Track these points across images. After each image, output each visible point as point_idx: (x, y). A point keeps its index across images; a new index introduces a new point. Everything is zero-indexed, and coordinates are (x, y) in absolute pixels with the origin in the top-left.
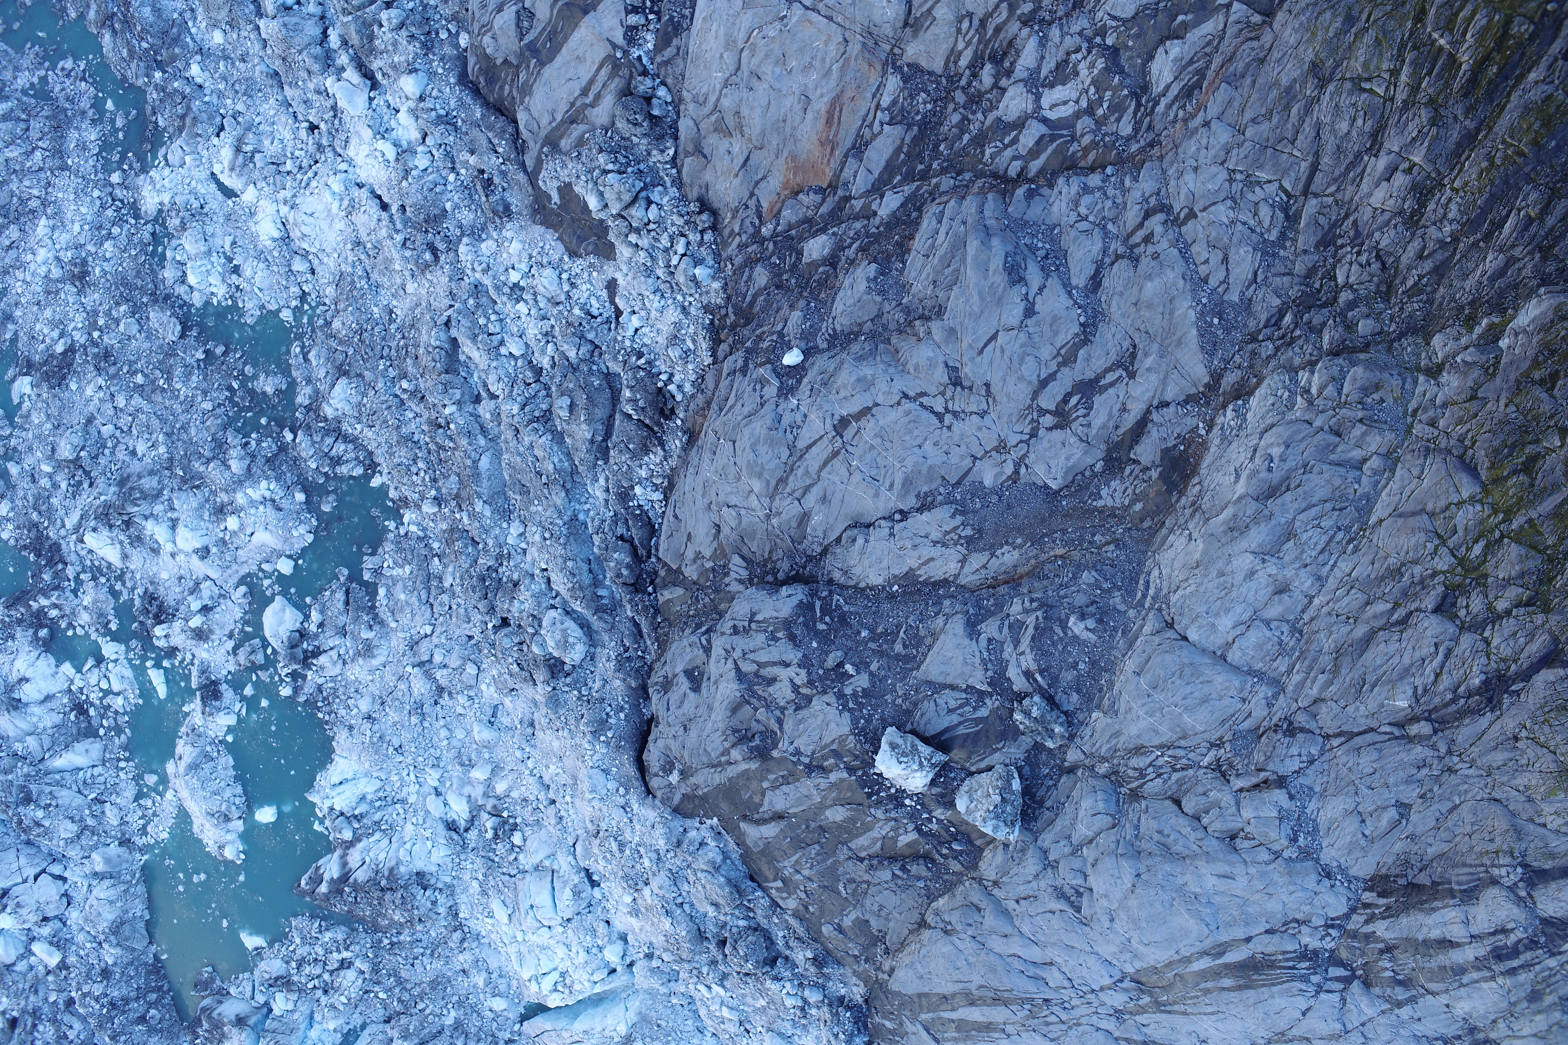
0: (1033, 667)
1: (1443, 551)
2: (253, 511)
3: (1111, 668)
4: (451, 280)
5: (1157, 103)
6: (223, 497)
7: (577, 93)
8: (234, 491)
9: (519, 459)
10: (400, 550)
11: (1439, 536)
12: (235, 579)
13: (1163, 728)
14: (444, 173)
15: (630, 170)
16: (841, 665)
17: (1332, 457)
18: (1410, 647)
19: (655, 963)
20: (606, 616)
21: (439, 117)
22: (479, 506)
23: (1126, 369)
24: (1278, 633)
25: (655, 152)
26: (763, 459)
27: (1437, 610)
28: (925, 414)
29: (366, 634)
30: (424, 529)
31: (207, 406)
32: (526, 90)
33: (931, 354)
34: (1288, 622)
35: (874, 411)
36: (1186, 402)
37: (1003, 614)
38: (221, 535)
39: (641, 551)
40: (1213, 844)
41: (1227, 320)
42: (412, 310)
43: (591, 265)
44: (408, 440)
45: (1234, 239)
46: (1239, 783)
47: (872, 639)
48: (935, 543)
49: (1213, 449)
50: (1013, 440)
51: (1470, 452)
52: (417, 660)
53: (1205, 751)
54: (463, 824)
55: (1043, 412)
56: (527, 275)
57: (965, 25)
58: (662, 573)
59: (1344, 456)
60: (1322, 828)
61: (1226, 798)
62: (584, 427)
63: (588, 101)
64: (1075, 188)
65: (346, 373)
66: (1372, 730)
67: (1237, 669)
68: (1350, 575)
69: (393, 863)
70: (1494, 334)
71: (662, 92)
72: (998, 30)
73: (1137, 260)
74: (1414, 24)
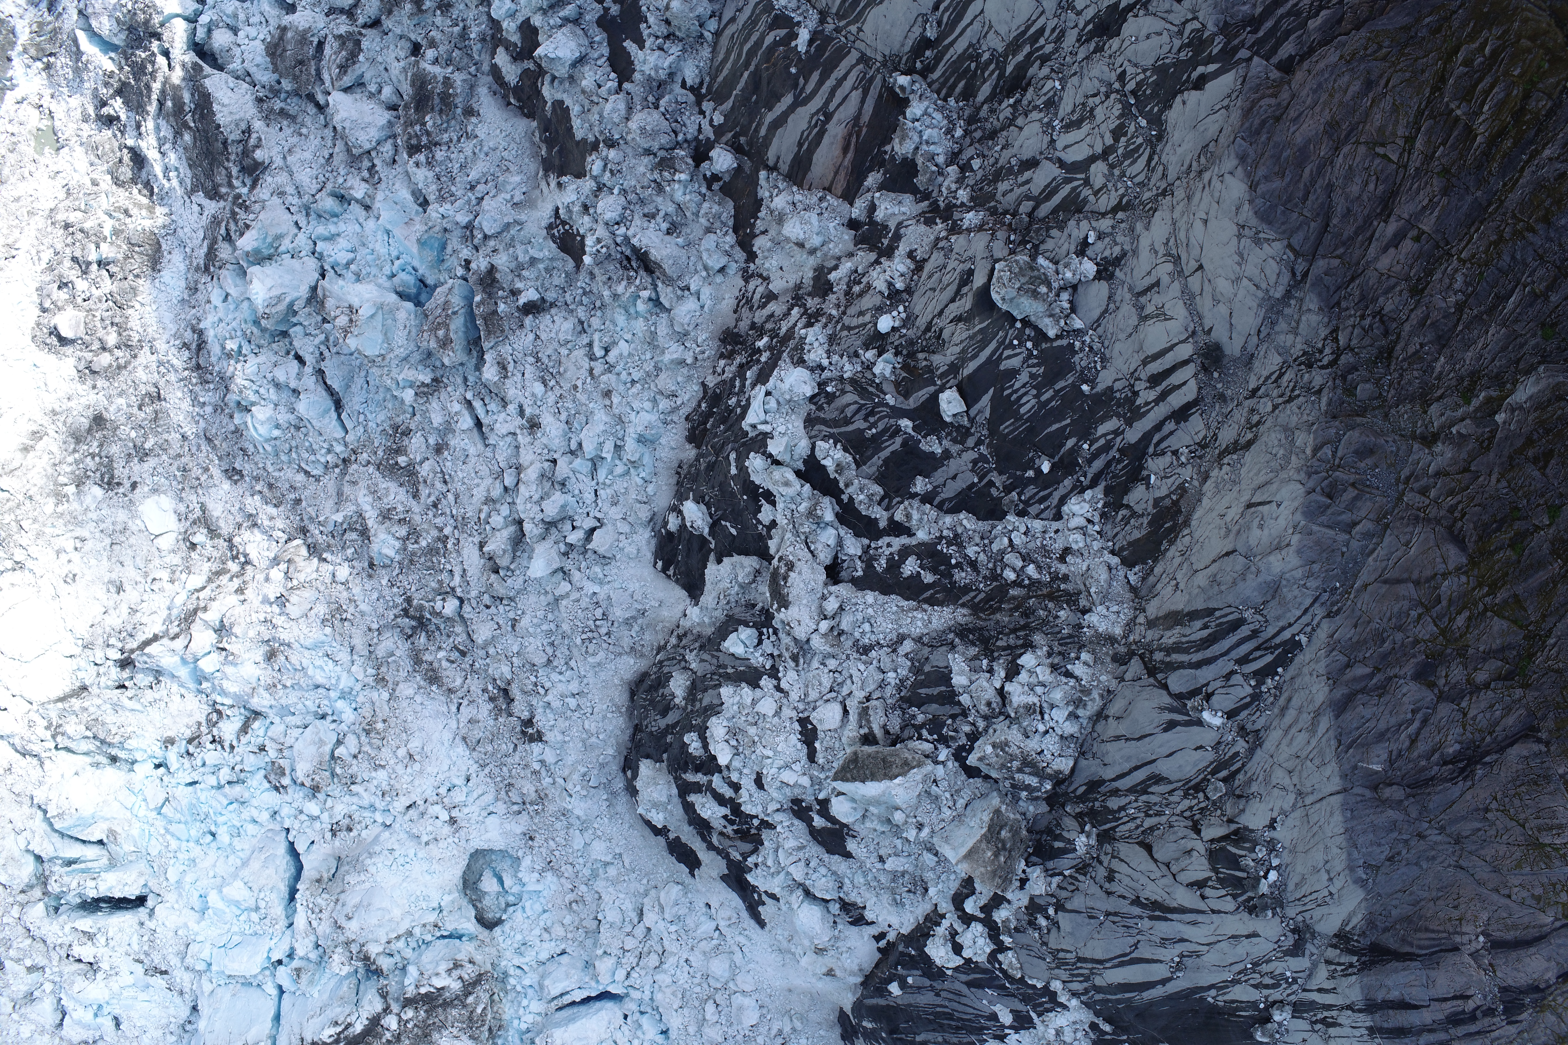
1: (1426, 620)
11: (1423, 605)
17: (1322, 518)
18: (1387, 712)
23: (1123, 416)
27: (1416, 677)
40: (1181, 892)
41: (1226, 374)
45: (1239, 296)
46: (1210, 834)
49: (1205, 501)
51: (1460, 523)
53: (1178, 799)
59: (1333, 519)
61: (1198, 848)
64: (1084, 232)
66: (1344, 790)
68: (1332, 636)
70: (1491, 408)
73: (1142, 308)
74: (1432, 93)
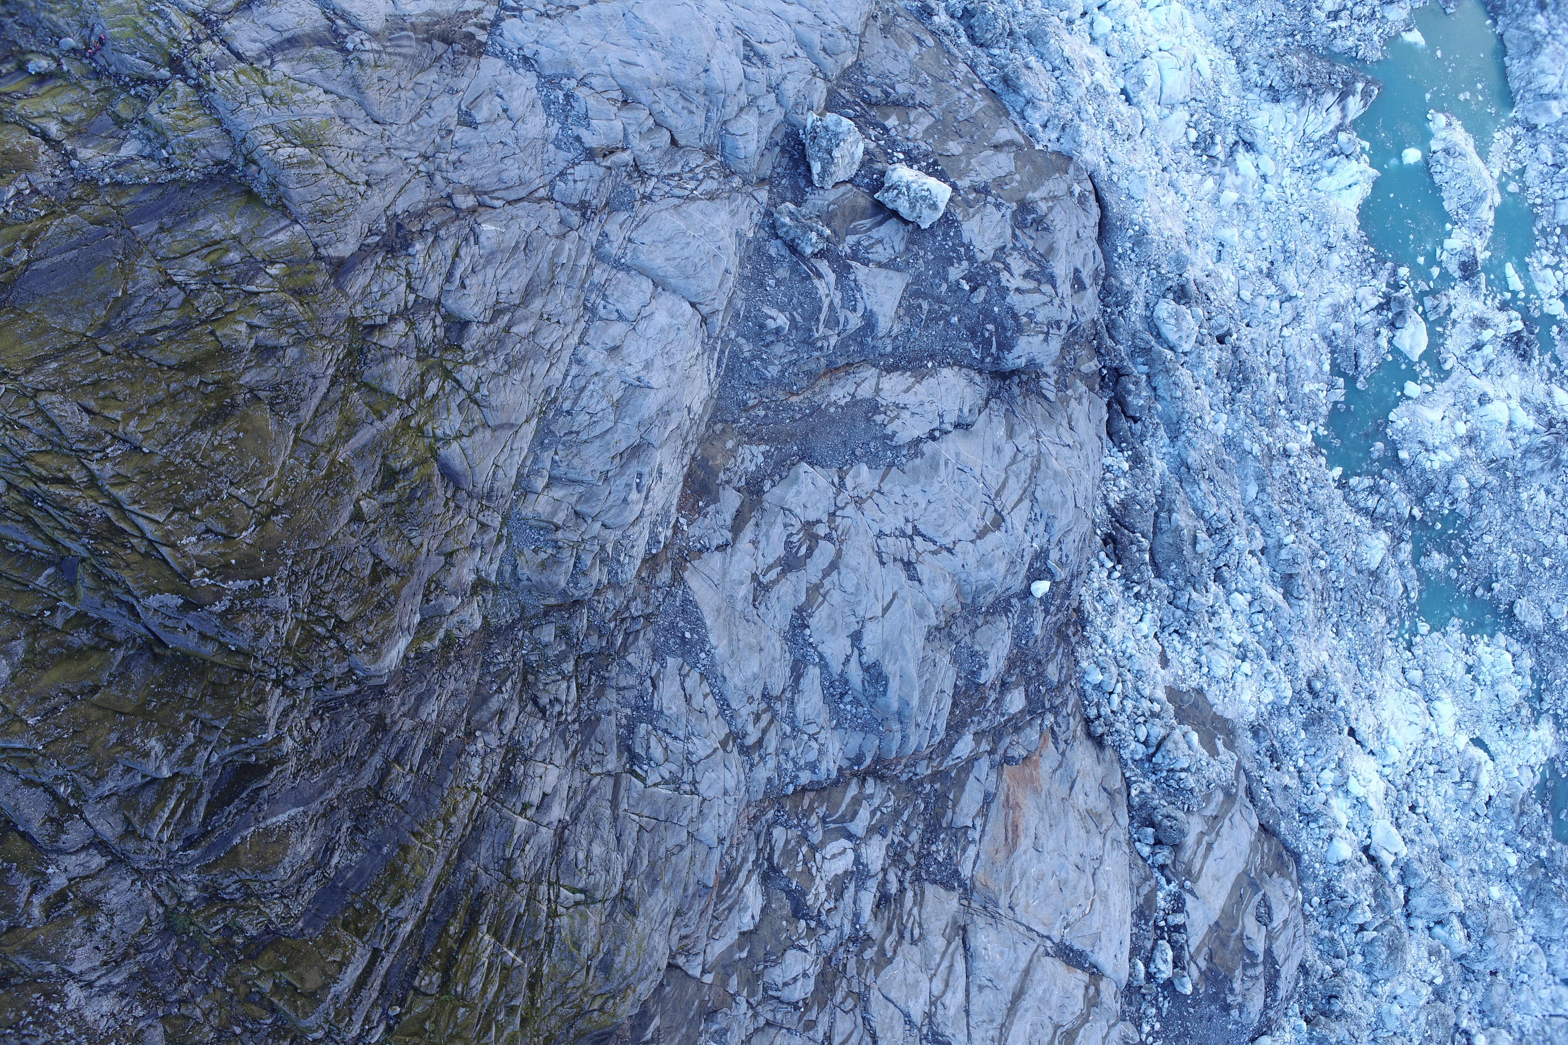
0: (816, 282)
1: (469, 386)
2: (1445, 440)
3: (743, 281)
4: (1296, 663)
5: (755, 862)
6: (1470, 452)
7: (1215, 846)
8: (1462, 458)
9: (1229, 493)
10: (1314, 407)
11: (476, 402)
12: (1454, 375)
13: (698, 216)
14: (1307, 767)
15: (1164, 774)
16: (973, 290)
17: (581, 489)
18: (488, 286)
19: (1065, 15)
20: (1142, 345)
21: (1316, 821)
22: (1256, 449)
23: (760, 583)
24: (609, 306)
25: (1149, 791)
26: (1056, 488)
27: (465, 324)
28: (930, 533)
29: (1338, 326)
30: (1294, 427)
31: (1487, 539)
32: (1253, 848)
33: (935, 592)
34: (601, 319)
35: (974, 536)
36: (700, 551)
37: (843, 336)
38: (1469, 417)
39: (1116, 407)
40: (644, 96)
41: (676, 636)
42: (1321, 636)
43: (1184, 681)
44: (1316, 512)
45: (684, 721)
46: (626, 156)
47: (947, 314)
48: (905, 408)
49: (675, 502)
50: (850, 510)
51: (449, 495)
52: (1294, 302)
53: (656, 192)
54: (1241, 149)
55: (828, 538)
56: (1235, 670)
57: (916, 932)
58: (1097, 387)
59: (570, 490)
60: (539, 108)
61: (635, 141)
62: (1182, 524)
63: (1206, 839)
64: (823, 767)
65: (1372, 573)
66: (509, 203)
67: (642, 272)
68: (552, 365)
69: (1302, 110)
70: (426, 628)
71: (1146, 851)
72: (889, 929)
73: (763, 695)
74: (539, 970)
